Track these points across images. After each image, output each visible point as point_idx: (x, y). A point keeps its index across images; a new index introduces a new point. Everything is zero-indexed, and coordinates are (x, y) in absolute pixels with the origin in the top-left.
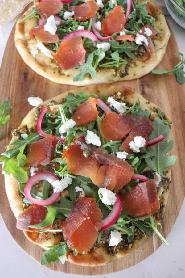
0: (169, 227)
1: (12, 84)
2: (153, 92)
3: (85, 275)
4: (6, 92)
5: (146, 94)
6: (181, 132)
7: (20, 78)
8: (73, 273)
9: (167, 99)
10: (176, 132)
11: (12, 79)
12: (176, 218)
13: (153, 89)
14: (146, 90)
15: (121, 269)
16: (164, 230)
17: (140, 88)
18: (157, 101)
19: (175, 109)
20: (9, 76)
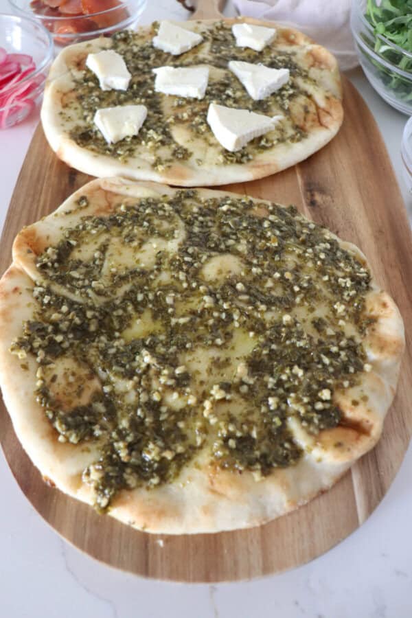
0: (392, 467)
1: (43, 191)
2: (333, 201)
3: (195, 580)
4: (31, 206)
5: (319, 206)
6: (398, 274)
7: (60, 183)
8: (162, 577)
9: (362, 213)
10: (386, 273)
11: (45, 184)
12: (406, 447)
13: (332, 197)
14: (318, 198)
15: (283, 566)
16: (379, 475)
17: (305, 195)
18: (343, 217)
19: (381, 231)
20: (38, 180)
